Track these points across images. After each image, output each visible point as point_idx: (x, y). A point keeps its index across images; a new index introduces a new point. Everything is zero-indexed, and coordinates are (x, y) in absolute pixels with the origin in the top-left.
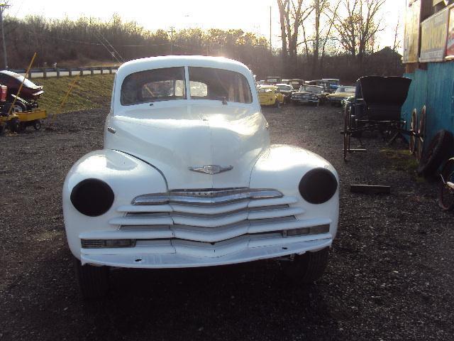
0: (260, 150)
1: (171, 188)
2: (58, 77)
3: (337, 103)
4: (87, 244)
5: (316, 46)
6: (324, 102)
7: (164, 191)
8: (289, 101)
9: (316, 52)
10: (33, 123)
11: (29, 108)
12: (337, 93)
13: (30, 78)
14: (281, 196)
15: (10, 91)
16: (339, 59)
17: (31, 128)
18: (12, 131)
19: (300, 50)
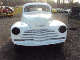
0: (51, 21)
1: (32, 29)
2: (17, 7)
3: (67, 12)
4: (15, 40)
5: (63, 2)
6: (65, 12)
7: (30, 30)
8: (58, 12)
9: (63, 3)
10: (12, 16)
11: (12, 13)
12: (67, 10)
13: (12, 8)
14: (55, 31)
15: (8, 10)
16: (68, 4)
17: (12, 17)
18: (8, 17)
19: (60, 3)
